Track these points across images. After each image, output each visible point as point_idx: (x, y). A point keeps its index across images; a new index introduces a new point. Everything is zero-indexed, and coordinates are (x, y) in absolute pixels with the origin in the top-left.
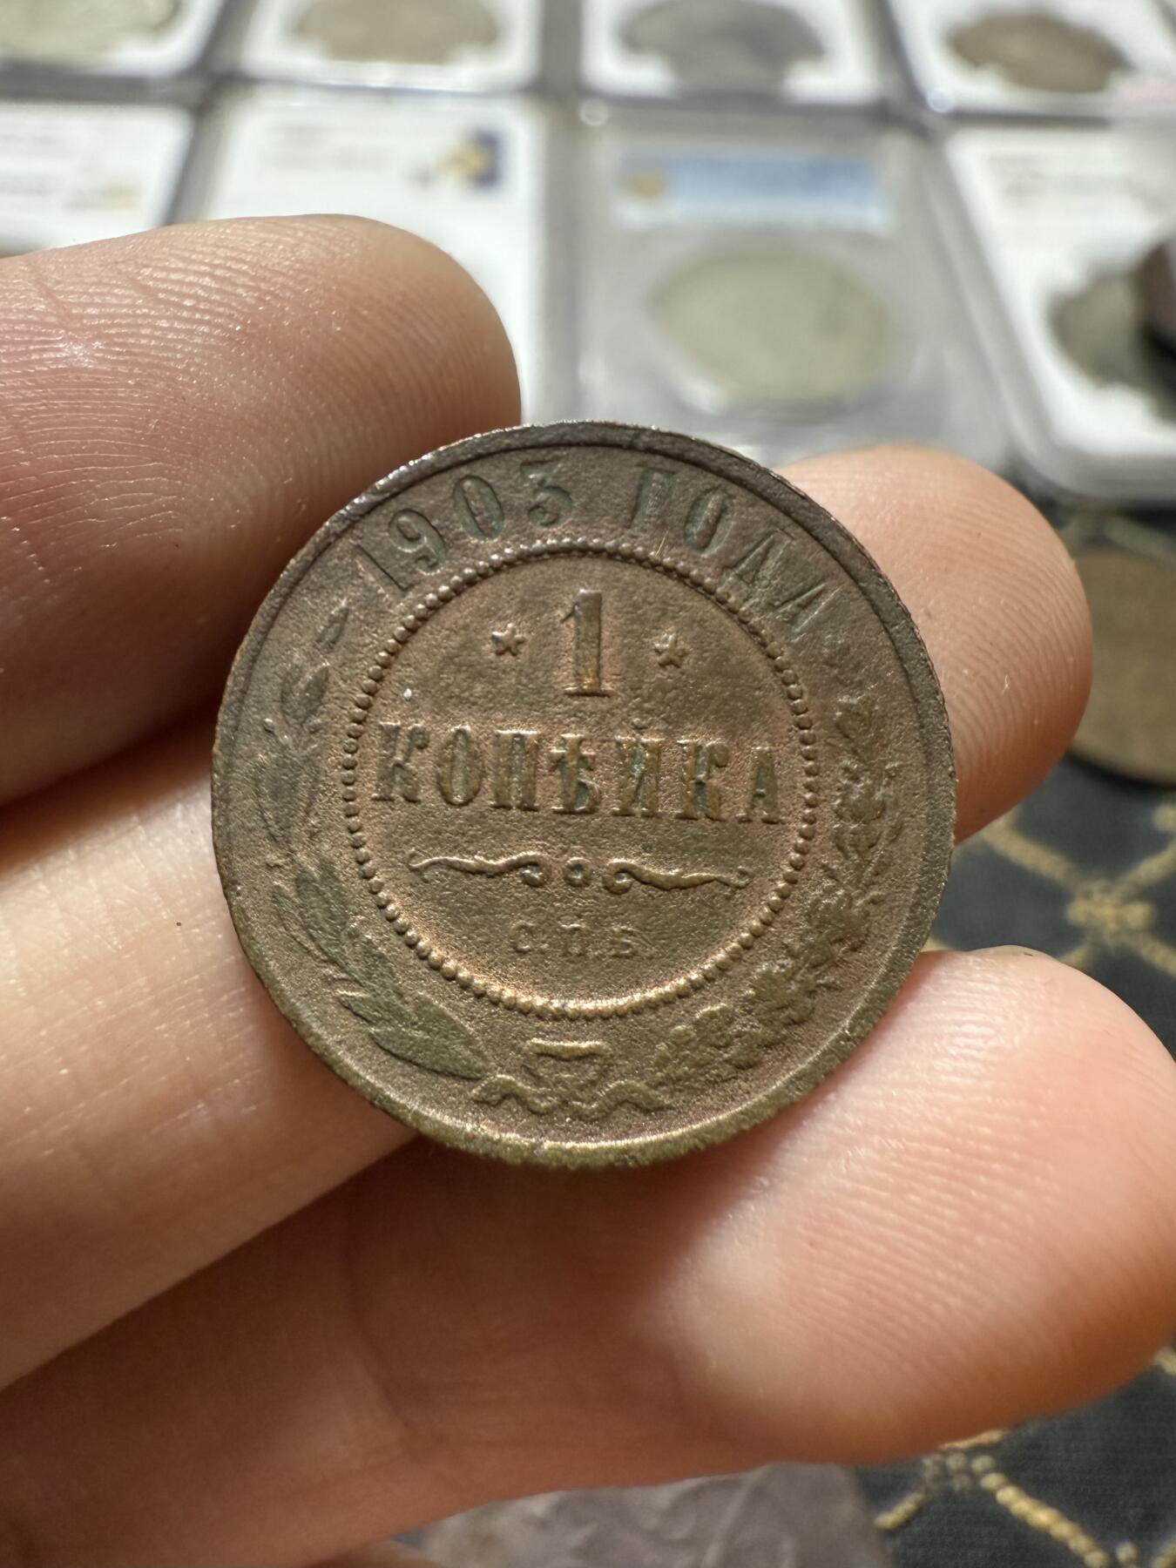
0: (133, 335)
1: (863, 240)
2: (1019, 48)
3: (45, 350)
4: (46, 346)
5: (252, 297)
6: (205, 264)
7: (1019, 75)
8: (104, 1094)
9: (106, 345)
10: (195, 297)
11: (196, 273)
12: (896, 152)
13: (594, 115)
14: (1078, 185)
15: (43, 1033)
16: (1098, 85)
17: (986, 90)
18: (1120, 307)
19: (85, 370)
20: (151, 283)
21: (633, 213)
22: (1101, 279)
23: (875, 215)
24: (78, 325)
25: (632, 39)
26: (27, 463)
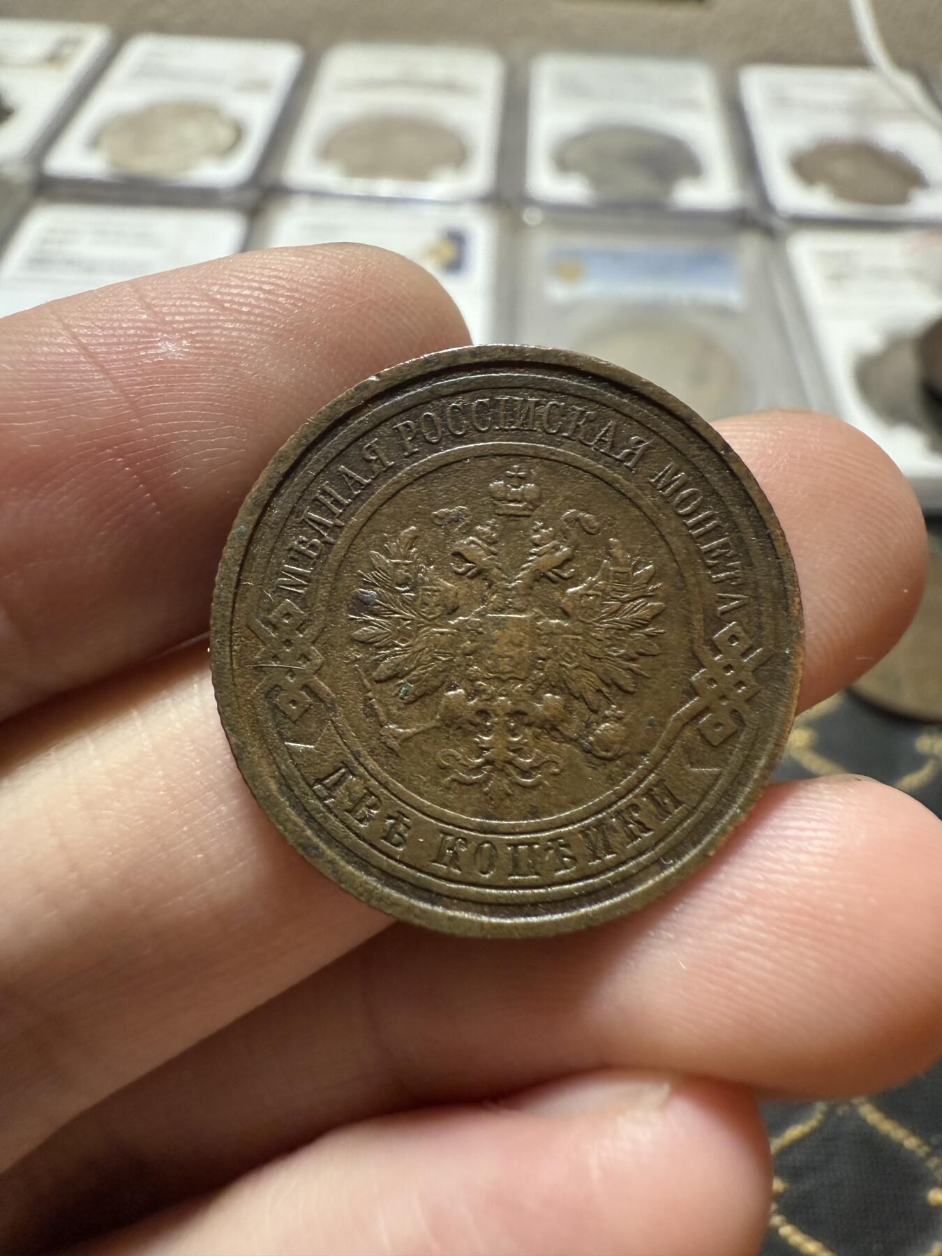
0: (208, 334)
1: (723, 312)
2: (843, 169)
3: (150, 348)
4: (149, 345)
5: (290, 303)
6: (256, 281)
7: (842, 190)
8: (228, 872)
9: (191, 342)
10: (249, 305)
11: (250, 288)
12: (750, 248)
13: (532, 217)
14: (881, 273)
15: (185, 829)
16: (902, 199)
17: (818, 201)
18: (907, 367)
19: (178, 361)
20: (218, 296)
21: (558, 292)
22: (894, 343)
23: (731, 294)
24: (170, 329)
25: (563, 163)
26: (141, 429)
